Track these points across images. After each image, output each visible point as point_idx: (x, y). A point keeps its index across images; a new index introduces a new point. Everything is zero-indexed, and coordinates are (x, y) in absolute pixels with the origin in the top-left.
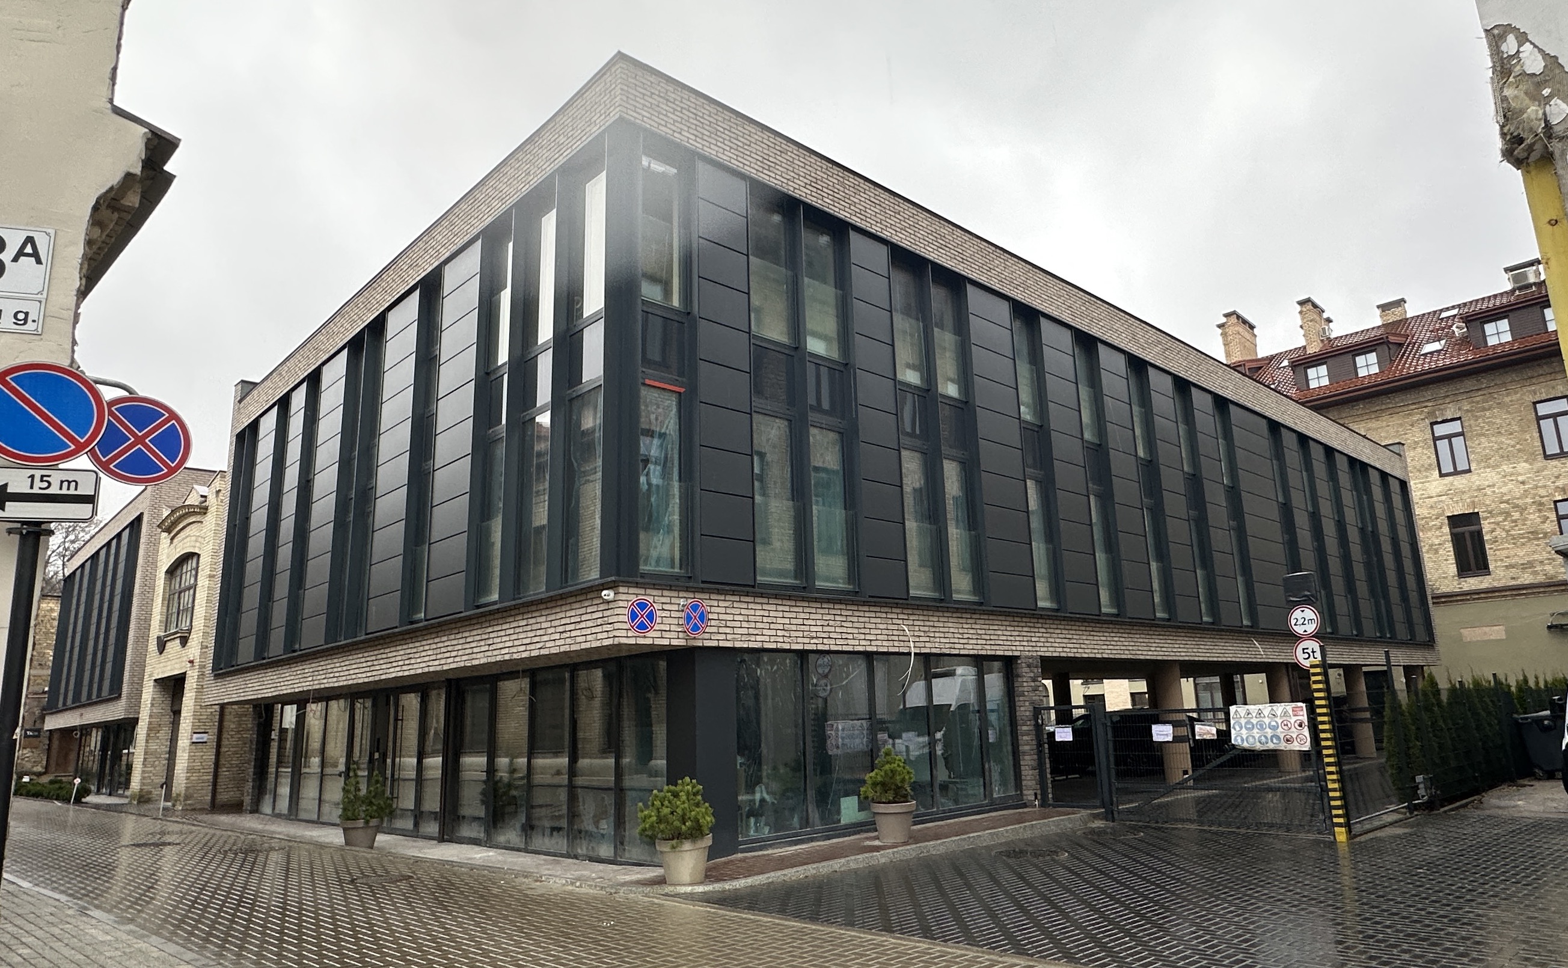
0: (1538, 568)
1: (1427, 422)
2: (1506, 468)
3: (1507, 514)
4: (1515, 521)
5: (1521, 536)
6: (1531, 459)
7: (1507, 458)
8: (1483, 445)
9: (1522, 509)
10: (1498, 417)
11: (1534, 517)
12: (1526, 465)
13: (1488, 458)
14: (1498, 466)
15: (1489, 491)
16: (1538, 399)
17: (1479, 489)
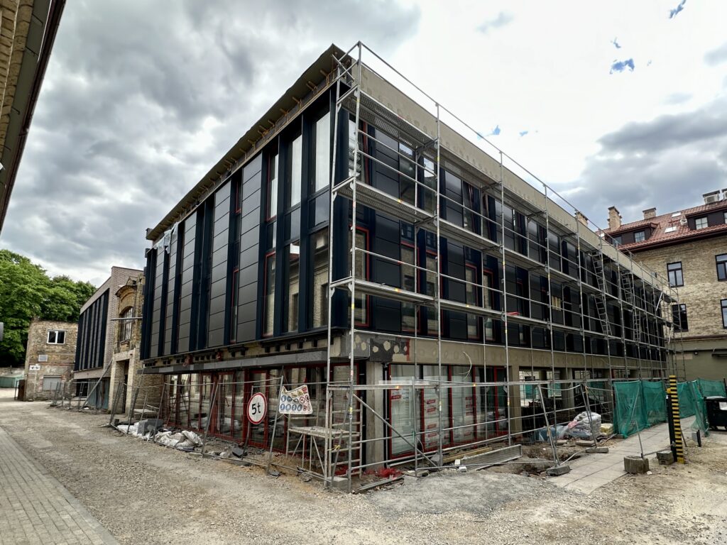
0: (710, 329)
1: (666, 263)
2: (700, 284)
3: (699, 305)
4: (701, 308)
5: (704, 315)
6: (712, 281)
7: (701, 280)
8: (689, 274)
9: (705, 303)
10: (698, 261)
11: (710, 307)
12: (709, 284)
13: (692, 280)
14: (696, 284)
15: (691, 295)
16: (718, 254)
17: (687, 294)
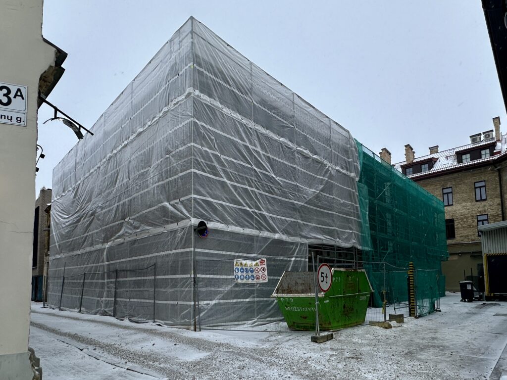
0: (470, 237)
1: (441, 188)
2: (464, 204)
3: (462, 219)
4: (464, 222)
5: (466, 227)
6: (471, 202)
7: (465, 201)
8: (457, 196)
9: (467, 218)
10: (463, 187)
11: (470, 221)
12: (470, 204)
13: (458, 201)
14: (461, 204)
15: (458, 212)
16: (476, 181)
17: (455, 211)
